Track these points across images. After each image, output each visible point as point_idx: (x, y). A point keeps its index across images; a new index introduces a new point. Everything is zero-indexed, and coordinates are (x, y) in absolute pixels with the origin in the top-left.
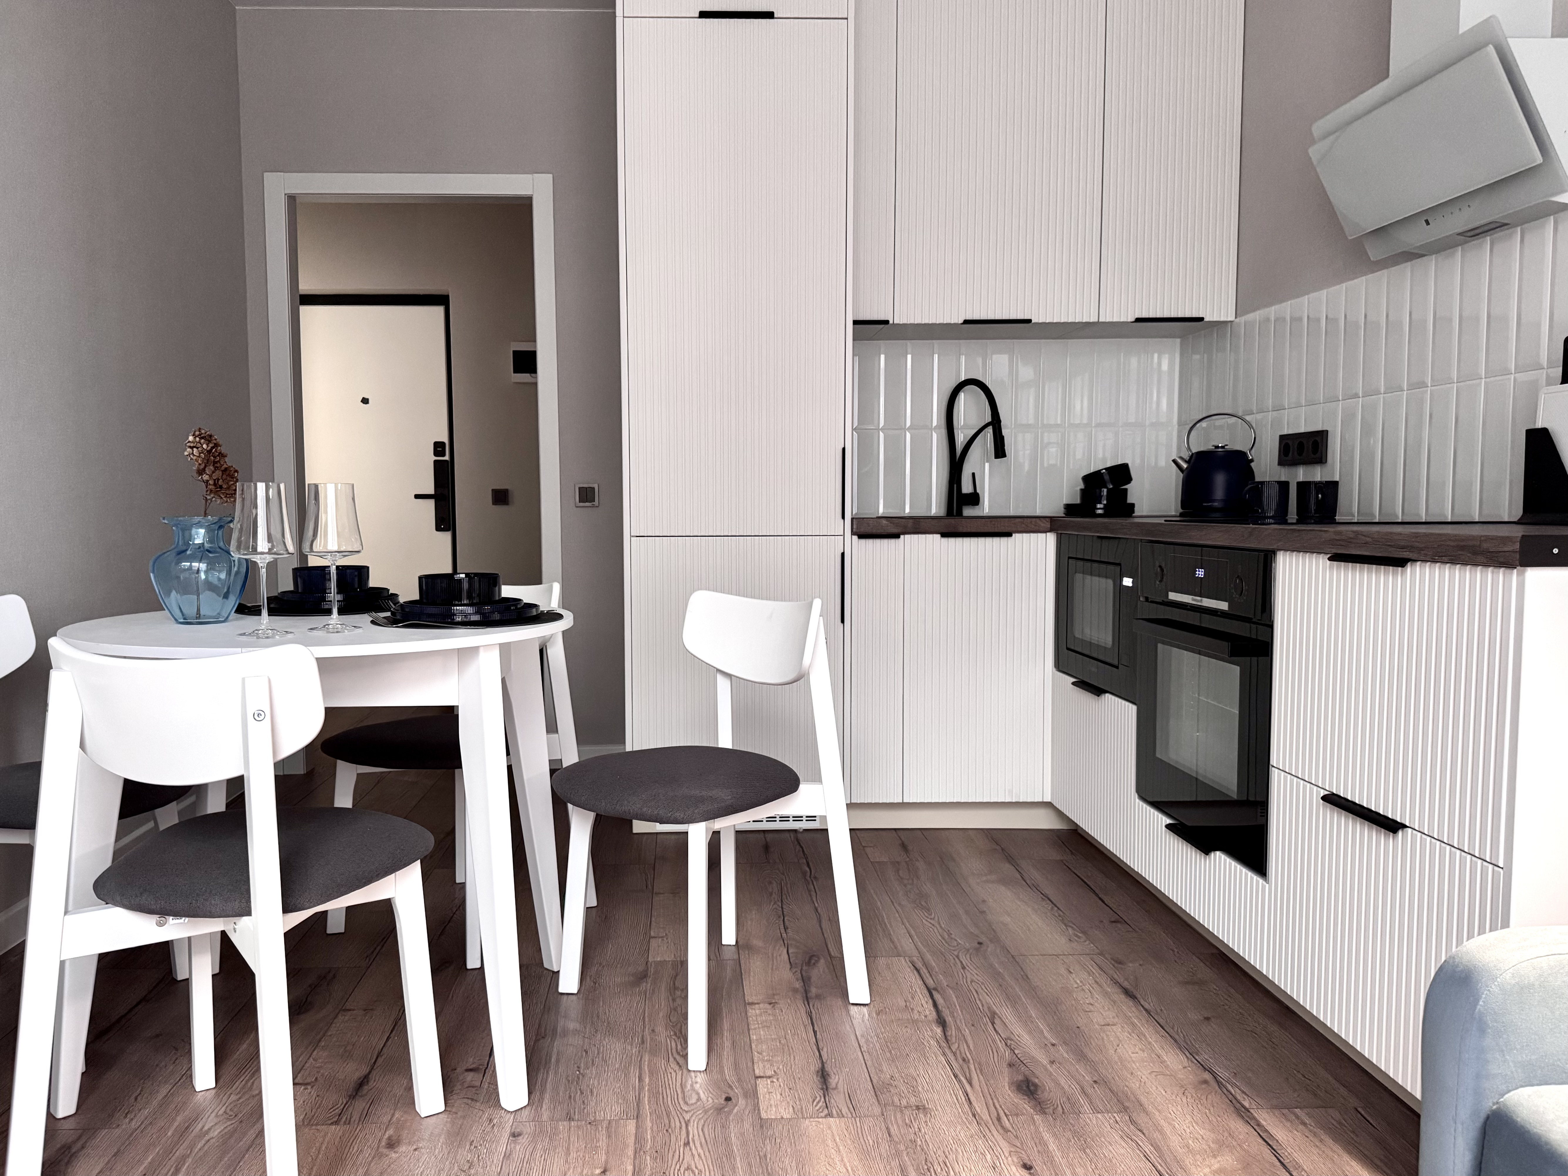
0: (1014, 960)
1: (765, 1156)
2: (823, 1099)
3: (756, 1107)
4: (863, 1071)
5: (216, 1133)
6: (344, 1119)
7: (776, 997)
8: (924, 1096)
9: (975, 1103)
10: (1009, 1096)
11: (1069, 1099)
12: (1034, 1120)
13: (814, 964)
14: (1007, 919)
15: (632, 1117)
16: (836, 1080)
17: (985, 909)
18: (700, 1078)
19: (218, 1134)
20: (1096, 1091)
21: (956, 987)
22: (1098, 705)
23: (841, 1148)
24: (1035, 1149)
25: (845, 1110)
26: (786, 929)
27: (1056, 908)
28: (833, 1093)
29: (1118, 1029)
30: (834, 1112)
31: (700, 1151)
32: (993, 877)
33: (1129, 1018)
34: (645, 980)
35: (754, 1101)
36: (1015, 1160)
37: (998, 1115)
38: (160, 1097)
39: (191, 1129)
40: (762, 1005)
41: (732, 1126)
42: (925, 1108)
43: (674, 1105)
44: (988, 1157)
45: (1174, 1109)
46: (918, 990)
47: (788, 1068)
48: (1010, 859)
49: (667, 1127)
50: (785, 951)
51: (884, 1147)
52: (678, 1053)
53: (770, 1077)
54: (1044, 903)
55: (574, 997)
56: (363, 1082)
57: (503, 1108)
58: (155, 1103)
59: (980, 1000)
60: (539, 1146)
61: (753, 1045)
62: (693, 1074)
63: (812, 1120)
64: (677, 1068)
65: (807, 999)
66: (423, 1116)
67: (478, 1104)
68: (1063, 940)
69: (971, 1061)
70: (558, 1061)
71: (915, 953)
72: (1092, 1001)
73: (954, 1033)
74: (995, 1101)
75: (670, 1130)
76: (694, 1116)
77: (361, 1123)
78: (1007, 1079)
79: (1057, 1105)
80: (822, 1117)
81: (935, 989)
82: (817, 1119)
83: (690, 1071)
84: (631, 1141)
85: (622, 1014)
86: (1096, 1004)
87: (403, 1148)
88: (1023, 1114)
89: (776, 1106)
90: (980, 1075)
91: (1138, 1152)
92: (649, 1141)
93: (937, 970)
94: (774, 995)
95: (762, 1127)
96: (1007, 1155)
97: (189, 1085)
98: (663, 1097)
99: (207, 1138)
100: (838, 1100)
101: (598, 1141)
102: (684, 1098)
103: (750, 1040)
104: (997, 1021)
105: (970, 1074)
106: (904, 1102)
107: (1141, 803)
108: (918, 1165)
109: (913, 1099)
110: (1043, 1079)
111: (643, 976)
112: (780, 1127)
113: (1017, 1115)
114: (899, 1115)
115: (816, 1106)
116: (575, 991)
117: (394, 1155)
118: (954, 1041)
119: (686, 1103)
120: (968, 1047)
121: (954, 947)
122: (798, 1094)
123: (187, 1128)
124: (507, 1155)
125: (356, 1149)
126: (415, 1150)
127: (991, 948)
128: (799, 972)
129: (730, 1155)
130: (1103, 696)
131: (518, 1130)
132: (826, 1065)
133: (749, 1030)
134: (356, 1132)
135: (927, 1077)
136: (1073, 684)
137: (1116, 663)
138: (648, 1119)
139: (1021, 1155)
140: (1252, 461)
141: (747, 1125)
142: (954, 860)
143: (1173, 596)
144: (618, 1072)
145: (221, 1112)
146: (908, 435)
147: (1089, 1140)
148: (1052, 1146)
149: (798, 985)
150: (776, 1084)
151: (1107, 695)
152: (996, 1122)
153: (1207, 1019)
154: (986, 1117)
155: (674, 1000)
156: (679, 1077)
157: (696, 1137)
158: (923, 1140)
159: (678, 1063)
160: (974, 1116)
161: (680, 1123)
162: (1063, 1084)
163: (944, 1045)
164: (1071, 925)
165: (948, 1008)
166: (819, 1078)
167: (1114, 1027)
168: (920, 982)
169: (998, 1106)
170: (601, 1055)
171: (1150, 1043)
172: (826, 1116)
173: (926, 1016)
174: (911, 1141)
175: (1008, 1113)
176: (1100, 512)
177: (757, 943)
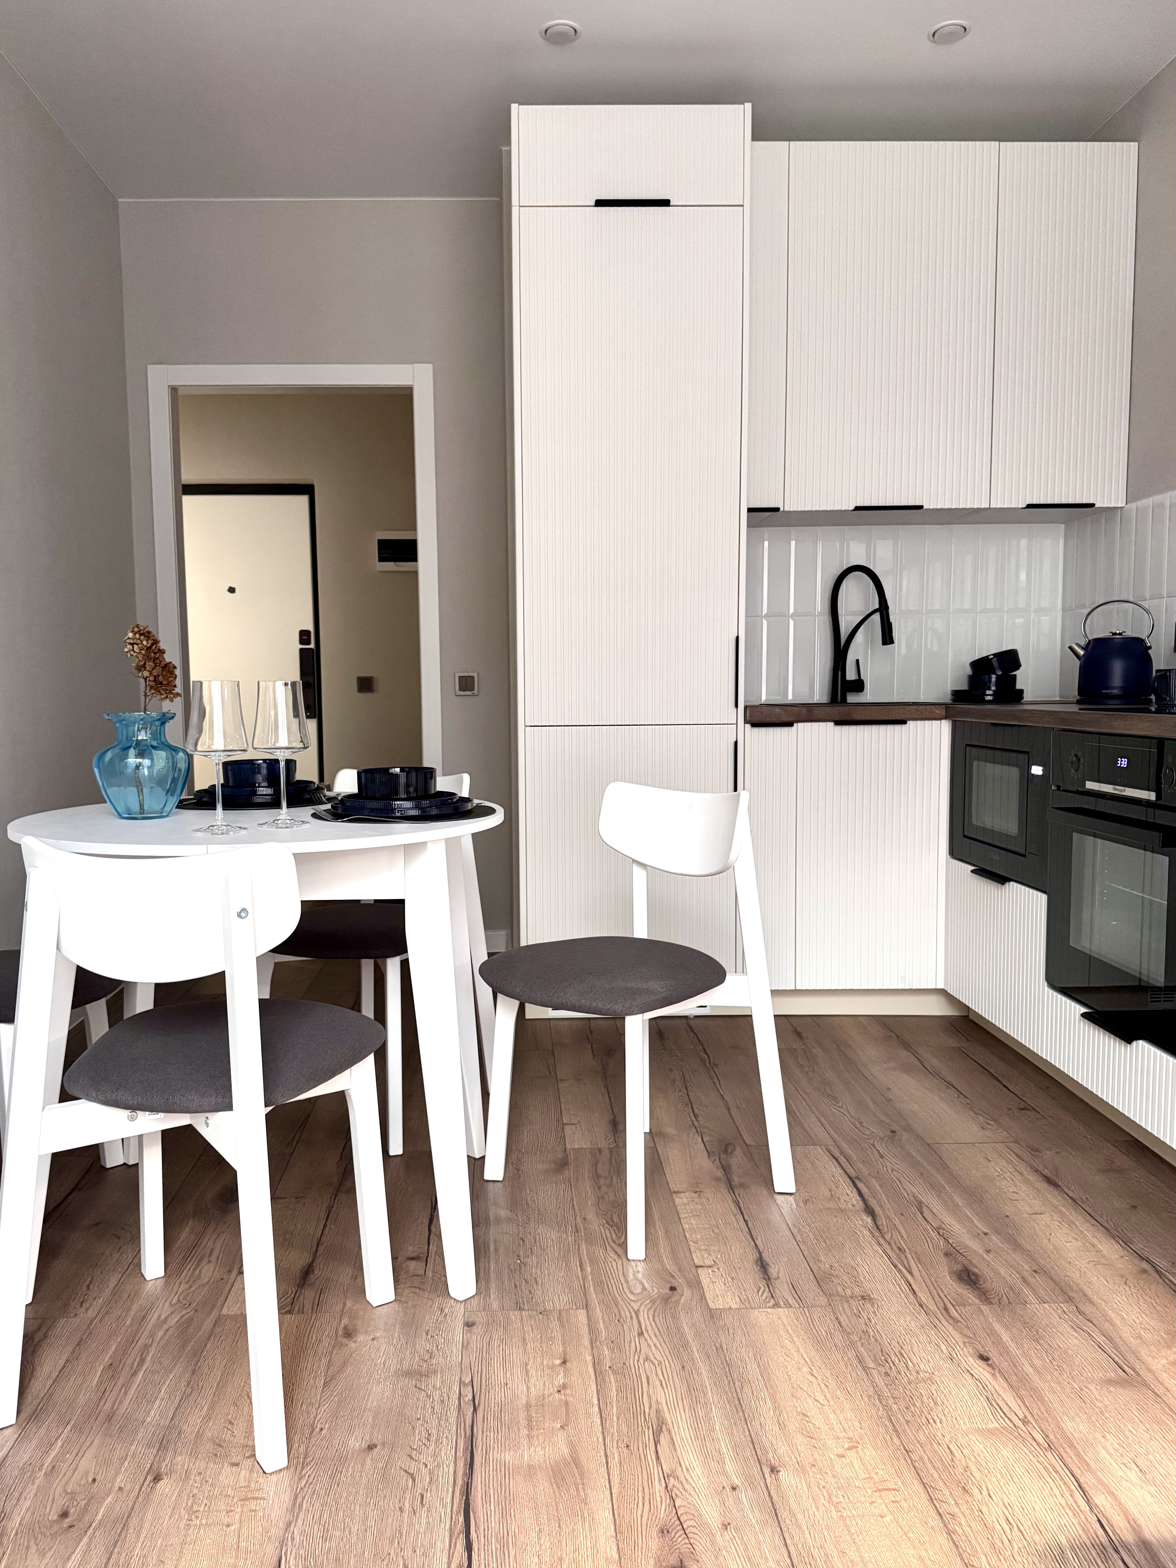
0: (931, 1148)
1: (721, 1347)
2: (767, 1289)
3: (703, 1297)
4: (802, 1261)
5: (174, 1322)
6: (297, 1309)
7: (700, 1186)
8: (868, 1286)
9: (919, 1294)
10: (953, 1287)
11: (1012, 1289)
12: (981, 1311)
13: (731, 1152)
14: (916, 1107)
15: (581, 1307)
16: (776, 1270)
17: (892, 1097)
18: (641, 1267)
19: (176, 1323)
20: (1037, 1281)
21: (878, 1176)
22: (1001, 894)
23: (795, 1338)
24: (988, 1339)
25: (791, 1301)
26: (696, 1116)
27: (962, 1096)
28: (777, 1284)
29: (1046, 1218)
30: (781, 1303)
31: (656, 1341)
32: (893, 1064)
33: (1056, 1207)
34: (566, 1167)
35: (699, 1290)
36: (971, 1350)
37: (945, 1304)
38: (112, 1286)
39: (149, 1318)
40: (687, 1194)
41: (682, 1317)
42: (871, 1299)
43: (621, 1296)
44: (943, 1348)
45: (1119, 1299)
46: (840, 1179)
47: (726, 1257)
48: (906, 1046)
49: (618, 1316)
50: (700, 1139)
51: (838, 1338)
52: (614, 1242)
53: (710, 1267)
54: (949, 1091)
55: (500, 1185)
56: (307, 1271)
57: (452, 1298)
58: (108, 1292)
59: (904, 1189)
60: (495, 1336)
61: (687, 1234)
62: (633, 1263)
63: (761, 1310)
64: (615, 1257)
65: (731, 1188)
66: (374, 1306)
67: (426, 1293)
68: (975, 1128)
69: (907, 1251)
70: (496, 1250)
71: (830, 1142)
72: (1015, 1190)
73: (884, 1222)
74: (940, 1291)
75: (621, 1320)
76: (643, 1306)
77: (314, 1311)
78: (946, 1268)
79: (1002, 1296)
80: (769, 1307)
81: (857, 1178)
82: (765, 1310)
83: (629, 1260)
84: (585, 1331)
85: (551, 1202)
86: (1020, 1192)
87: (361, 1338)
88: (970, 1304)
89: (723, 1296)
90: (919, 1265)
91: (1092, 1343)
92: (604, 1331)
93: (855, 1159)
94: (697, 1183)
95: (712, 1317)
96: (962, 1346)
97: (138, 1274)
98: (608, 1286)
99: (166, 1326)
100: (783, 1290)
101: (552, 1332)
102: (629, 1288)
103: (683, 1230)
104: (925, 1210)
105: (908, 1263)
106: (848, 1292)
107: (1051, 991)
108: (875, 1356)
109: (857, 1289)
110: (980, 1267)
111: (563, 1164)
112: (731, 1318)
113: (964, 1305)
114: (846, 1305)
115: (762, 1296)
116: (501, 1179)
117: (353, 1345)
118: (886, 1230)
119: (632, 1293)
120: (902, 1237)
121: (868, 1135)
122: (742, 1284)
123: (144, 1317)
124: (465, 1345)
125: (314, 1338)
126: (373, 1339)
127: (905, 1136)
128: (718, 1160)
129: (686, 1346)
130: (1007, 884)
131: (471, 1320)
132: (763, 1255)
133: (680, 1219)
134: (312, 1322)
135: (866, 1267)
136: (972, 871)
137: (1023, 852)
138: (598, 1309)
139: (976, 1346)
140: (1150, 648)
141: (697, 1316)
142: (850, 1046)
143: (1090, 785)
144: (558, 1262)
145: (174, 1301)
146: (792, 623)
147: (1040, 1330)
148: (1005, 1337)
149: (720, 1173)
150: (718, 1273)
151: (1011, 883)
152: (944, 1312)
153: (1134, 1207)
154: (933, 1307)
155: (599, 1188)
156: (620, 1267)
157: (649, 1328)
158: (875, 1331)
159: (616, 1253)
160: (921, 1306)
161: (630, 1313)
162: (1003, 1274)
163: (877, 1234)
164: (980, 1112)
165: (874, 1197)
166: (759, 1268)
167: (1042, 1216)
168: (841, 1171)
169: (943, 1297)
170: (538, 1244)
171: (1082, 1232)
172: (773, 1307)
173: (853, 1206)
174: (863, 1331)
175: (955, 1303)
176: (988, 698)
177: (671, 1130)
